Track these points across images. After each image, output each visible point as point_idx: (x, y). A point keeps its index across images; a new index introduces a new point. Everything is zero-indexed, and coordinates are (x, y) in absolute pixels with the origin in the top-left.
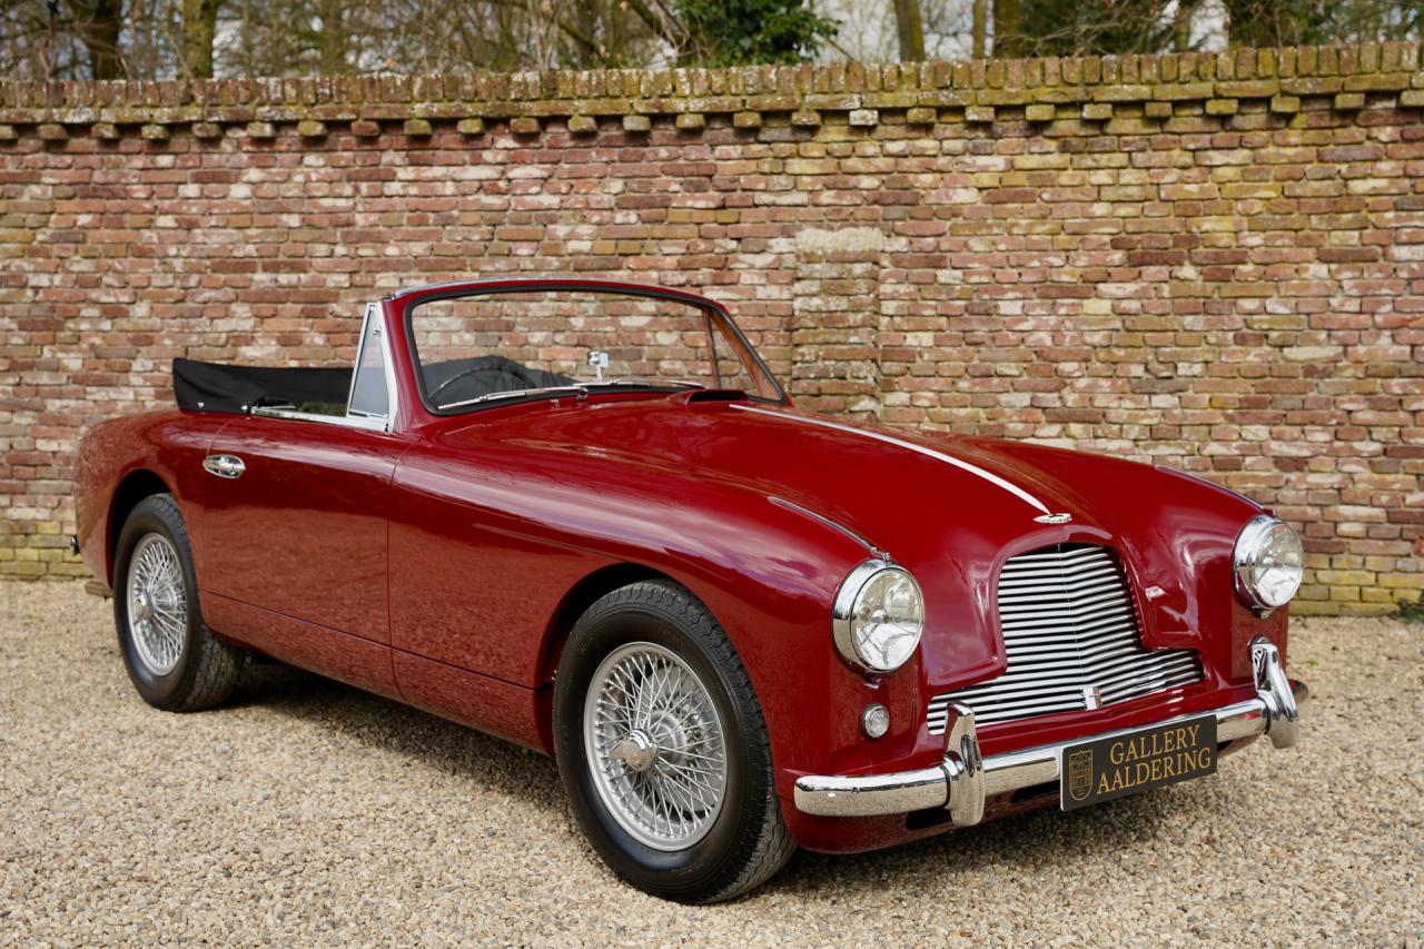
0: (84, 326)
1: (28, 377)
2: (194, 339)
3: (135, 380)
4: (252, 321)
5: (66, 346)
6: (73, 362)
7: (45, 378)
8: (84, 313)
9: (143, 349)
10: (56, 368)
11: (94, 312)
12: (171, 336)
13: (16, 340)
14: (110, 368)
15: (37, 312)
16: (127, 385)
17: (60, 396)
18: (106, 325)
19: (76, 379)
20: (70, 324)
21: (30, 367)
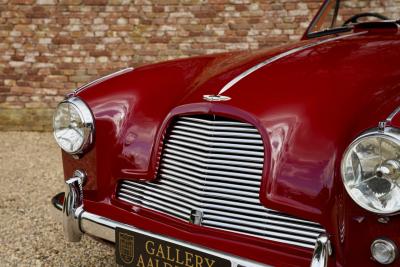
0: (227, 15)
1: (199, 39)
2: (279, 20)
3: (249, 39)
4: (308, 11)
5: (217, 25)
6: (220, 32)
7: (206, 40)
8: (227, 9)
9: (255, 25)
10: (211, 34)
11: (232, 8)
12: (268, 19)
13: (194, 22)
14: (238, 34)
15: (204, 9)
16: (246, 42)
17: (213, 47)
18: (237, 14)
19: (221, 40)
20: (220, 14)
21: (198, 35)
